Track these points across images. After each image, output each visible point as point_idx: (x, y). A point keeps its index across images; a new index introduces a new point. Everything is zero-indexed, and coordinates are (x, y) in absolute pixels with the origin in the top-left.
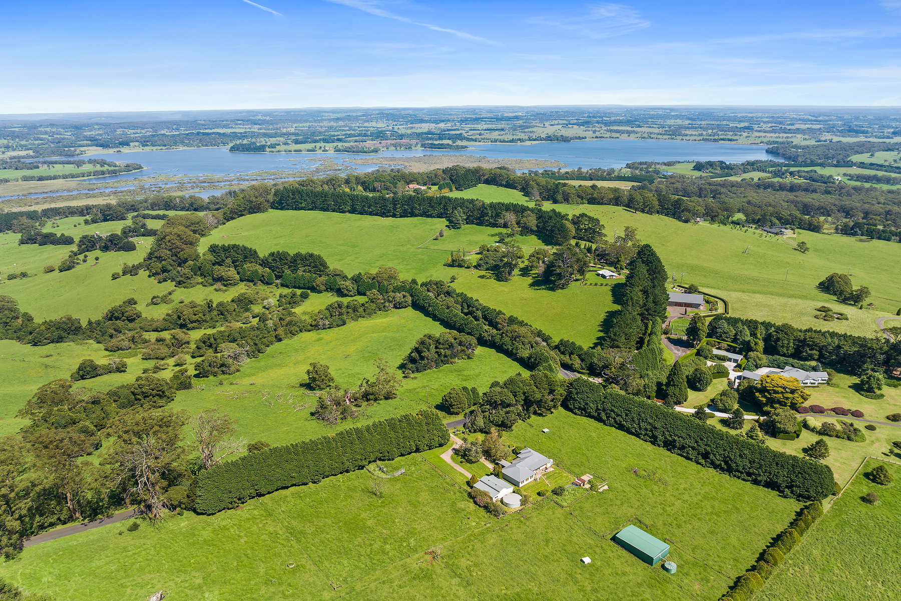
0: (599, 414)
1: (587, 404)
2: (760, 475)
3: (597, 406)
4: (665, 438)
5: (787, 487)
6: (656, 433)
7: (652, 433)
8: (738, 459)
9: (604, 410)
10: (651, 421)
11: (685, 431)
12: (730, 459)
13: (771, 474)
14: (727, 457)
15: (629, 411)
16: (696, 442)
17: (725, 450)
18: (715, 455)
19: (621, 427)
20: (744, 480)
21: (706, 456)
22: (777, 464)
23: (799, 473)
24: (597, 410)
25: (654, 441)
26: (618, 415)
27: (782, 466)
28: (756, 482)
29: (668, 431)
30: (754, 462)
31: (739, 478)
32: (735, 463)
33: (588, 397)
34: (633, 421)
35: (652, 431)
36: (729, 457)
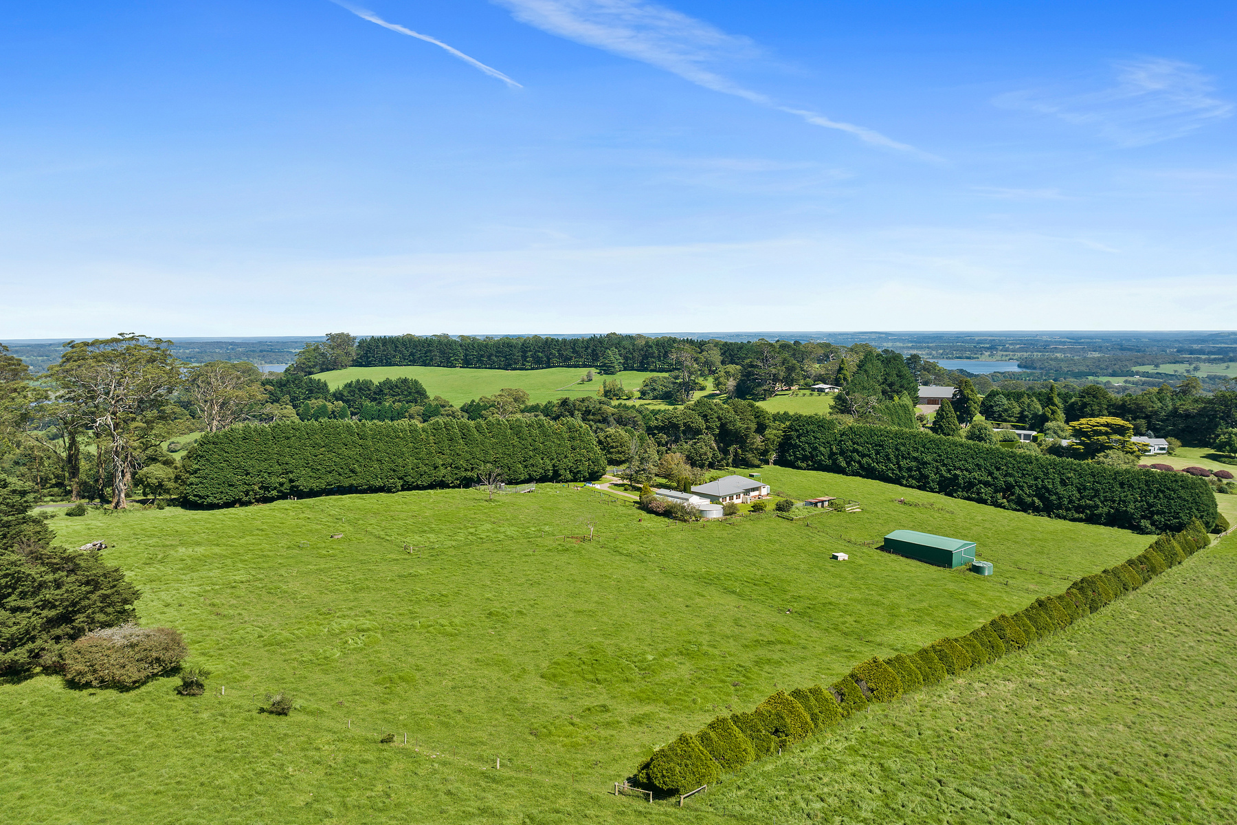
0: (835, 461)
1: (815, 449)
2: (1097, 507)
3: (831, 449)
4: (942, 476)
5: (1143, 517)
6: (925, 471)
7: (920, 472)
8: (1060, 490)
9: (842, 453)
10: (916, 455)
11: (970, 460)
12: (1048, 490)
13: (1114, 501)
14: (1041, 488)
15: (880, 446)
16: (990, 474)
17: (1036, 479)
18: (1021, 488)
19: (869, 473)
20: (1072, 519)
21: (1008, 489)
22: (1122, 485)
23: (1159, 490)
24: (832, 454)
25: (923, 484)
26: (863, 456)
27: (1131, 486)
28: (1092, 519)
29: (944, 465)
30: (1085, 489)
31: (1065, 518)
32: (1056, 494)
33: (816, 438)
34: (889, 459)
35: (918, 469)
36: (1044, 487)
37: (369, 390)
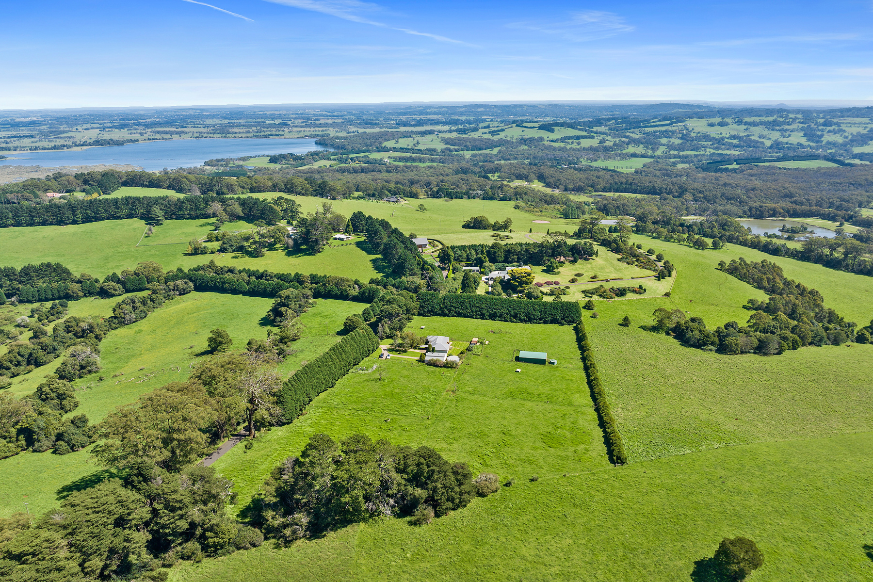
0: (443, 311)
1: (433, 307)
2: (547, 318)
3: (440, 306)
4: (490, 313)
5: (562, 319)
6: (483, 312)
8: (534, 313)
9: (446, 307)
10: (477, 305)
11: (499, 305)
12: (529, 313)
13: (552, 315)
15: (462, 303)
16: (508, 309)
17: (524, 310)
18: (520, 314)
19: (459, 315)
20: (539, 323)
21: (515, 316)
22: (554, 308)
24: (441, 308)
25: (483, 317)
26: (456, 308)
27: (557, 308)
28: (545, 322)
29: (490, 308)
30: (542, 311)
31: (536, 323)
32: (532, 315)
33: (433, 302)
34: (467, 308)
35: (480, 311)
36: (528, 312)
37: (15, 275)
